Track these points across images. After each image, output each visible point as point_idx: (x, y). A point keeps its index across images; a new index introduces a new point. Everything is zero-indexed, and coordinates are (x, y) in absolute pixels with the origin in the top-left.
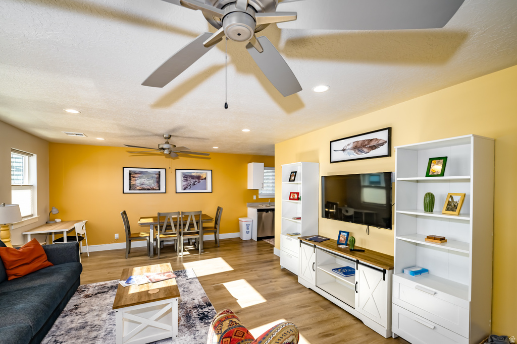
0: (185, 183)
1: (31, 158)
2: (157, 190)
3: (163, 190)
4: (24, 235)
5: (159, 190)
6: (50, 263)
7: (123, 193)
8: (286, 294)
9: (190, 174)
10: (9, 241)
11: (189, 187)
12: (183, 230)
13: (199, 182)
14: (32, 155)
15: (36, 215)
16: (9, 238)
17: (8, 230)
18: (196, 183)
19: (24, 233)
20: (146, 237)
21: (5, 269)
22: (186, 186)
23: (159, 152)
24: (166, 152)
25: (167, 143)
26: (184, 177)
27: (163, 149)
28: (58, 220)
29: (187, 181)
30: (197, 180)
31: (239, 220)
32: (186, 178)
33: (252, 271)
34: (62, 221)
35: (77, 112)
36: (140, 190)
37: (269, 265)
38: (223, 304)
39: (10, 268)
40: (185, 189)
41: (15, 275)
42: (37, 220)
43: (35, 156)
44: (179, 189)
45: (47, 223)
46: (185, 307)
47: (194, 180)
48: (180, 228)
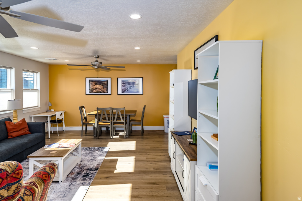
0: (124, 88)
1: (37, 74)
2: (106, 92)
3: (109, 92)
4: (31, 117)
5: (107, 92)
6: (29, 132)
7: (86, 94)
8: (152, 173)
9: (127, 81)
10: (17, 119)
11: (127, 91)
12: (113, 121)
13: (133, 87)
14: (38, 73)
15: (39, 107)
16: (17, 117)
17: (16, 113)
18: (131, 87)
19: (30, 116)
20: (93, 123)
21: (8, 133)
22: (124, 90)
23: (91, 68)
24: (95, 67)
25: (97, 61)
26: (123, 83)
27: (94, 65)
28: (52, 110)
29: (125, 86)
30: (132, 85)
31: (163, 117)
32: (125, 84)
33: (146, 154)
34: (54, 111)
35: (37, 48)
36: (95, 92)
37: (162, 153)
38: (105, 170)
39: (9, 132)
40: (123, 92)
41: (11, 136)
42: (40, 109)
43: (39, 73)
44: (120, 92)
45: (47, 111)
46: (82, 168)
47: (130, 86)
48: (111, 119)
